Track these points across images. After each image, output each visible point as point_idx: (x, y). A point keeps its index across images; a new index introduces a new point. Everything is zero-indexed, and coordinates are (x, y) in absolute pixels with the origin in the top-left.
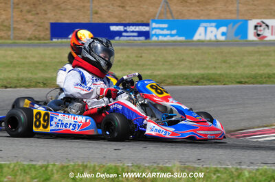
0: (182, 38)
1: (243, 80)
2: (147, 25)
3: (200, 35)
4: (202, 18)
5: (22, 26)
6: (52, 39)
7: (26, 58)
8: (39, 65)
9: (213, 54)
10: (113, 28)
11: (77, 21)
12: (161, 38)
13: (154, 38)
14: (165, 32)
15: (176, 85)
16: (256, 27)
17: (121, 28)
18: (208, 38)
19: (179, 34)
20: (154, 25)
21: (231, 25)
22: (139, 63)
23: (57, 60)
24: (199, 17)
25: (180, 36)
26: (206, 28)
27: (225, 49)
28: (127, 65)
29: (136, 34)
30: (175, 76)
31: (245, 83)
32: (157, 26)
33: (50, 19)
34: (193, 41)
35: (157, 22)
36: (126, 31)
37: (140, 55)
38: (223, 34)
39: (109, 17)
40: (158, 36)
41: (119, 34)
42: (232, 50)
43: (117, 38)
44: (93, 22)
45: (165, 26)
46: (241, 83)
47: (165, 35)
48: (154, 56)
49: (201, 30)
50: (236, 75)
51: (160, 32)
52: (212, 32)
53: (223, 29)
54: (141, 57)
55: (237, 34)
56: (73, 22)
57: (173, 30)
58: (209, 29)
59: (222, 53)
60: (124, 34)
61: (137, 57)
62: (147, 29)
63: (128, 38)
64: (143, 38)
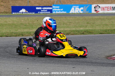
0: (65, 12)
3: (72, 11)
6: (12, 13)
10: (37, 8)
12: (57, 12)
13: (54, 12)
14: (58, 10)
16: (95, 7)
17: (40, 8)
18: (76, 12)
19: (64, 10)
20: (54, 7)
21: (85, 7)
26: (75, 8)
29: (46, 11)
32: (55, 7)
36: (42, 9)
38: (82, 10)
40: (55, 11)
41: (40, 10)
43: (39, 12)
45: (59, 7)
47: (58, 11)
49: (73, 9)
51: (57, 10)
52: (77, 10)
53: (82, 8)
55: (87, 10)
57: (62, 9)
58: (76, 8)
60: (42, 11)
62: (51, 8)
63: (43, 12)
64: (49, 12)
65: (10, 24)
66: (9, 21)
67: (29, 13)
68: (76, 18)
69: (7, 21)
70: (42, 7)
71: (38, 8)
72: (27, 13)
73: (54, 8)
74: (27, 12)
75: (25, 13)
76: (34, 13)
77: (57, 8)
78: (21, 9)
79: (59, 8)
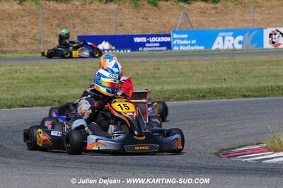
0: (202, 48)
1: (247, 94)
2: (169, 36)
3: (218, 44)
4: (221, 28)
5: (52, 40)
7: (50, 72)
8: (62, 80)
9: (227, 64)
10: (137, 40)
11: (103, 34)
12: (182, 48)
13: (176, 48)
14: (186, 42)
15: (184, 100)
17: (144, 39)
18: (226, 47)
19: (198, 44)
20: (175, 36)
21: (247, 35)
22: (156, 76)
23: (79, 75)
24: (218, 27)
25: (199, 45)
26: (224, 38)
27: (239, 59)
28: (144, 78)
29: (158, 45)
30: (184, 91)
31: (249, 96)
32: (178, 36)
33: (78, 32)
34: (211, 51)
35: (178, 33)
36: (148, 42)
37: (157, 67)
38: (240, 42)
39: (133, 29)
40: (178, 45)
41: (142, 45)
42: (244, 60)
43: (140, 49)
44: (118, 34)
45: (186, 36)
46: (245, 96)
47: (186, 45)
48: (171, 68)
49: (219, 39)
50: (241, 88)
51: (182, 43)
52: (229, 41)
53: (240, 38)
54: (158, 69)
55: (253, 42)
56: (99, 34)
57: (193, 39)
58: (227, 38)
59: (235, 63)
60: (147, 45)
61: (155, 69)
62: (168, 39)
63: (150, 49)
64: (165, 48)
65: (57, 77)
66: (58, 71)
67: (118, 51)
68: (214, 60)
69: (53, 70)
70: (148, 36)
71: (138, 38)
72: (112, 50)
73: (176, 39)
74: (114, 48)
75: (108, 50)
76: (129, 51)
77: (183, 39)
78: (101, 43)
79: (187, 39)
